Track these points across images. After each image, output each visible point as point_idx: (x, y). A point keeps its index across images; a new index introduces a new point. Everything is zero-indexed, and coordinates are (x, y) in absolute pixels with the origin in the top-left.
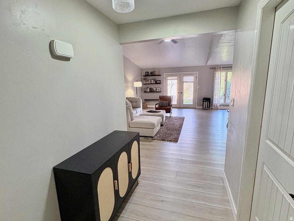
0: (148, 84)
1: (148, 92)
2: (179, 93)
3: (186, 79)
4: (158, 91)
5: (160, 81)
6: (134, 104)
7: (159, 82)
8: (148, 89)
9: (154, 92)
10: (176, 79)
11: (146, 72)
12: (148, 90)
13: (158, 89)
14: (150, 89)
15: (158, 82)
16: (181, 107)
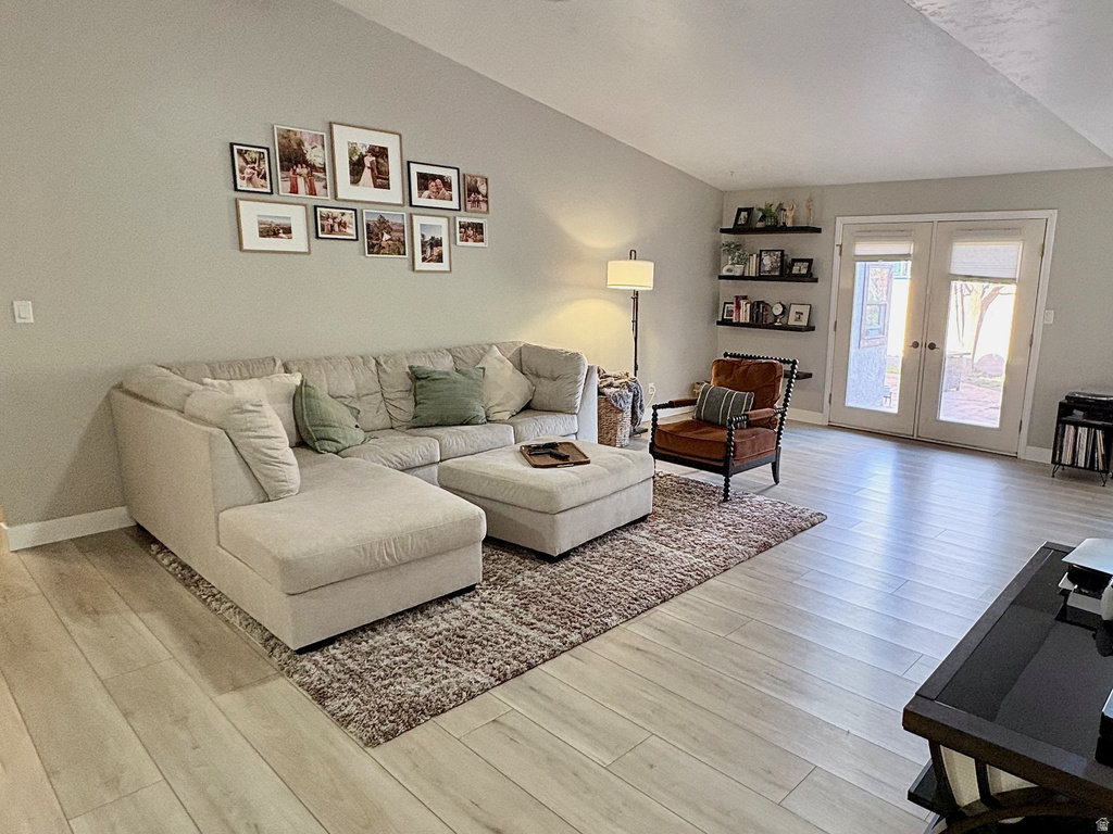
0: (742, 278)
1: (739, 324)
2: (916, 345)
3: (966, 255)
4: (792, 322)
5: (810, 261)
6: (546, 388)
7: (804, 271)
8: (745, 308)
9: (771, 327)
10: (905, 257)
11: (740, 210)
12: (744, 315)
13: (794, 309)
14: (752, 305)
15: (795, 270)
16: (923, 435)
